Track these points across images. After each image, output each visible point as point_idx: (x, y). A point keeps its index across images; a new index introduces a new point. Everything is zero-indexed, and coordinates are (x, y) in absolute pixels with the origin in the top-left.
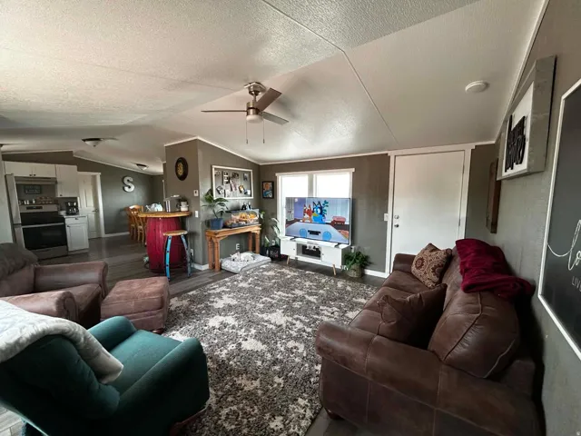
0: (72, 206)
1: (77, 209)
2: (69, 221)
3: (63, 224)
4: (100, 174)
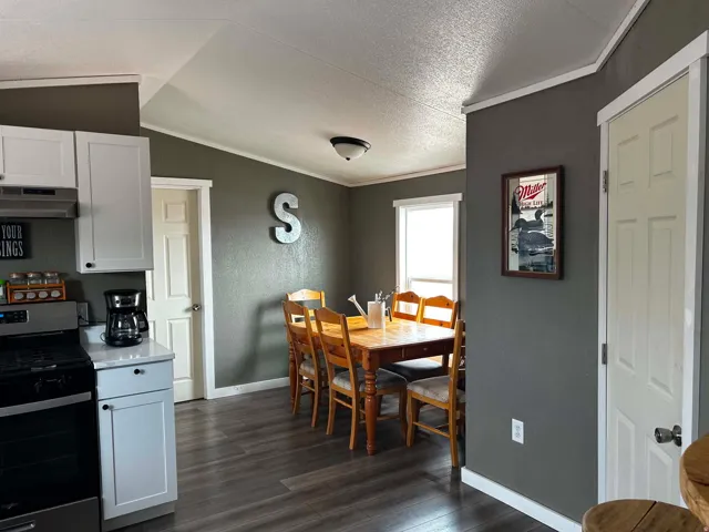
0: (128, 310)
1: (143, 318)
2: (113, 377)
3: (87, 396)
4: (209, 183)
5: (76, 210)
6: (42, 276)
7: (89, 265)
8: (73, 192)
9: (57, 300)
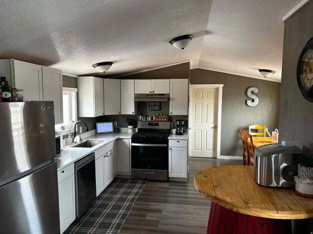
0: (181, 125)
1: (185, 128)
3: (166, 145)
4: (223, 85)
5: (169, 99)
6: (163, 115)
7: (171, 113)
8: (169, 95)
9: (166, 121)
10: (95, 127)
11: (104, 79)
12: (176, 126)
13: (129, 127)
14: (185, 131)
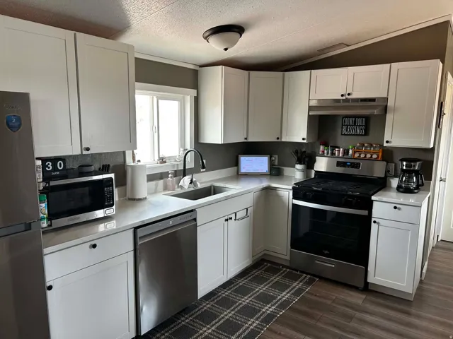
0: (411, 171)
3: (365, 213)
5: (385, 109)
6: (371, 145)
7: (387, 142)
8: (386, 99)
10: (237, 164)
11: (251, 72)
12: (399, 171)
13: (298, 166)
14: (423, 185)
